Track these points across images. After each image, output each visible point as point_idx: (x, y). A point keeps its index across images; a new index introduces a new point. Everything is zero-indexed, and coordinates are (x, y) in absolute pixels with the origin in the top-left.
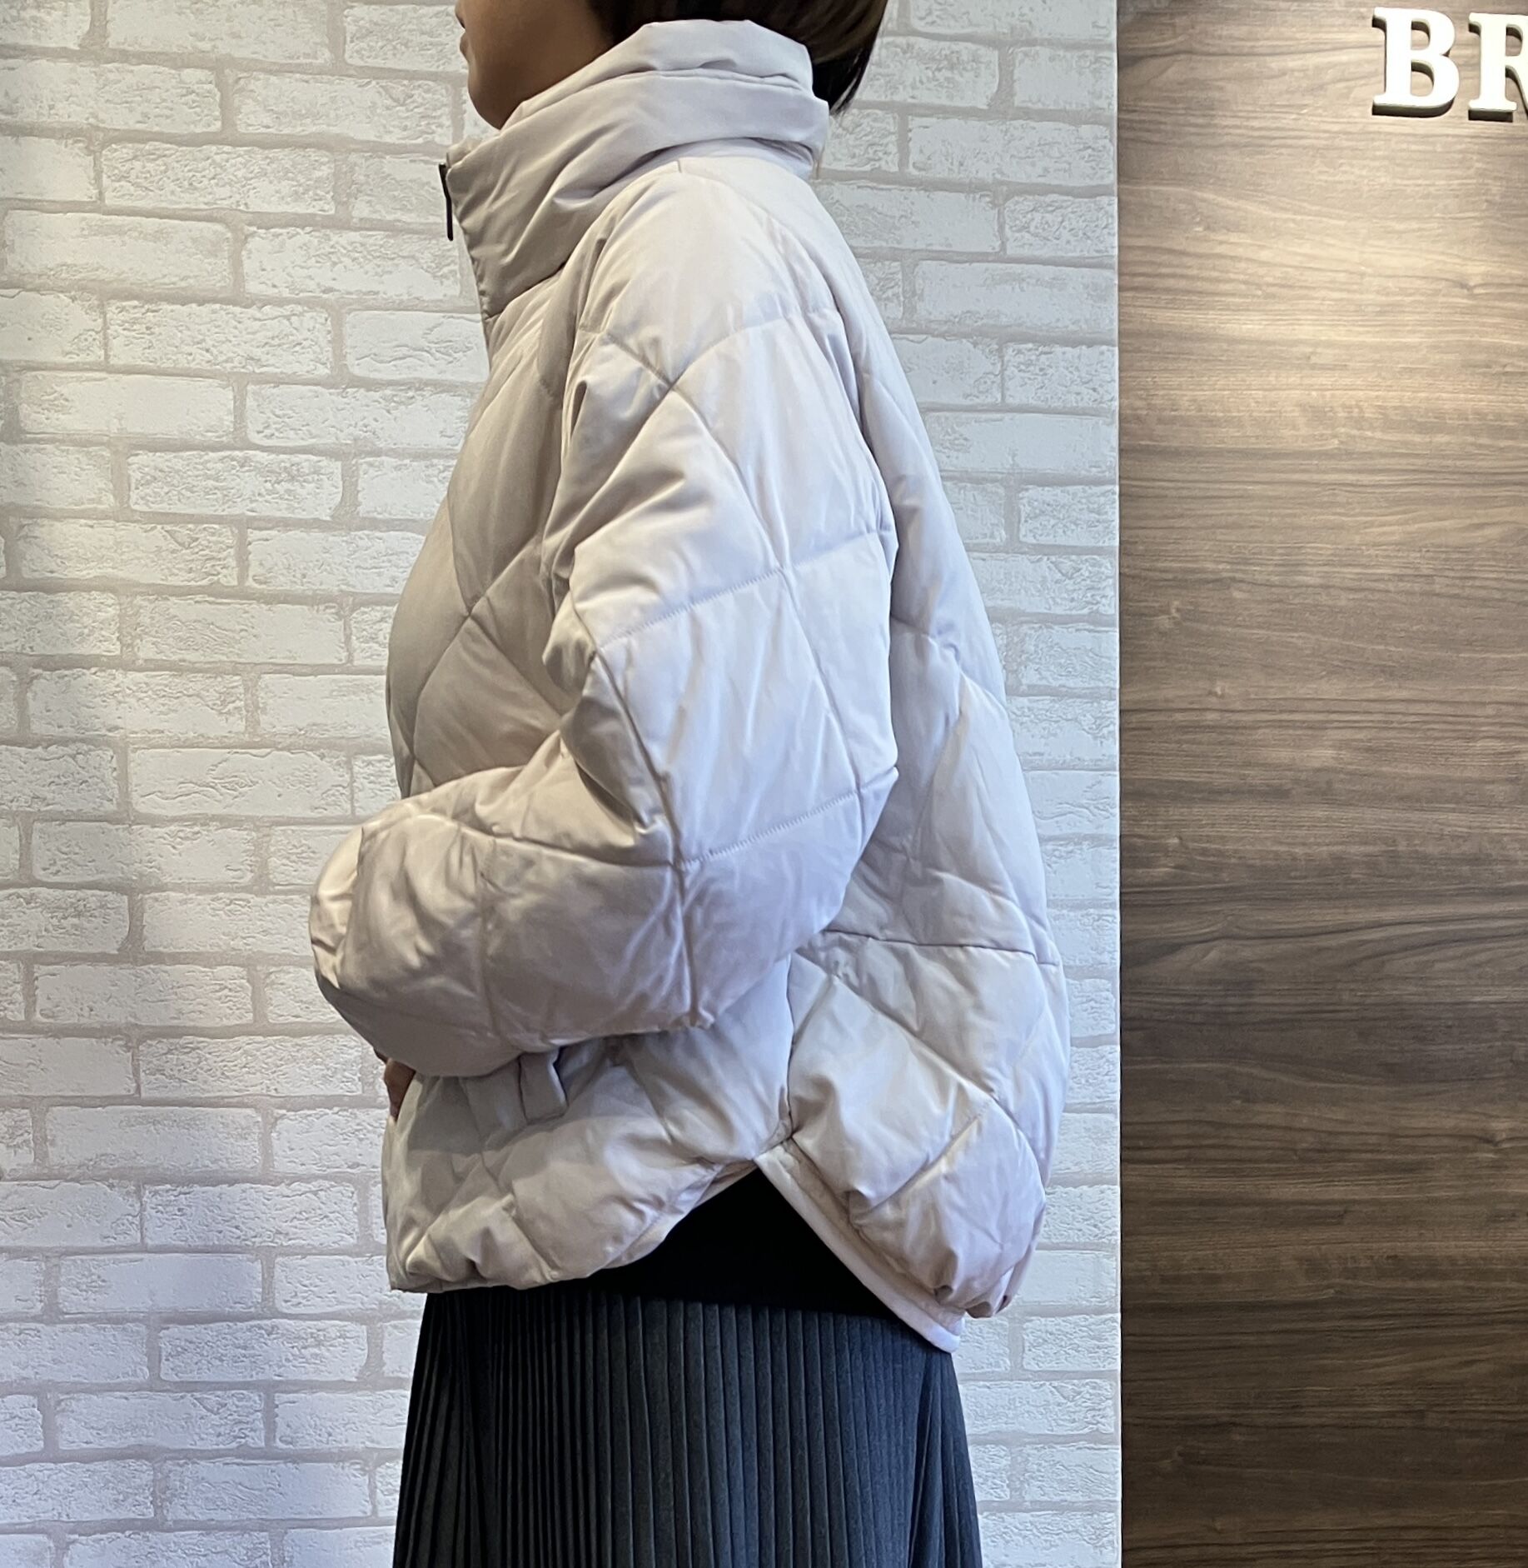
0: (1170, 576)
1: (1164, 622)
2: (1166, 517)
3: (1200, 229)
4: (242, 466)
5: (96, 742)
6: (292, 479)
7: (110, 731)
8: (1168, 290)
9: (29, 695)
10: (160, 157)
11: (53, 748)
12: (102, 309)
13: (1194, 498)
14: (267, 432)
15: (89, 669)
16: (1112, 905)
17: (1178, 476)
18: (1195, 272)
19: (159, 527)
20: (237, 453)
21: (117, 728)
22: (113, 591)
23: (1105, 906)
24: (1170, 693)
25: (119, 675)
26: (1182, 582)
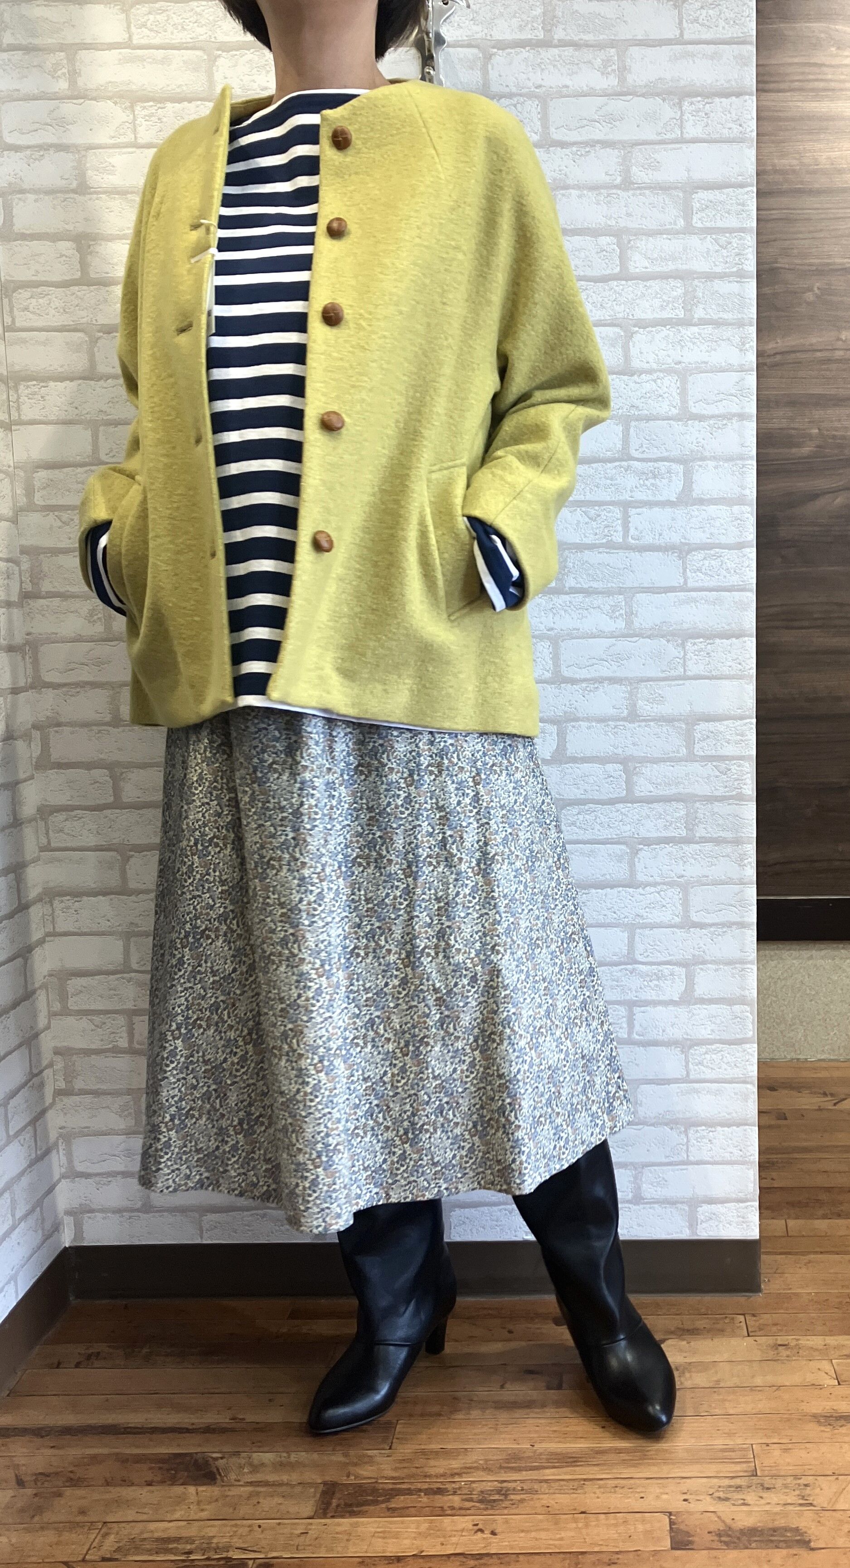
0: (814, 268)
1: (810, 297)
2: (810, 232)
3: (833, 49)
8: (813, 90)
9: (95, 349)
10: (164, 11)
12: (132, 108)
13: (831, 219)
16: (751, 459)
17: (818, 206)
18: (830, 77)
23: (746, 459)
24: (814, 340)
26: (821, 272)
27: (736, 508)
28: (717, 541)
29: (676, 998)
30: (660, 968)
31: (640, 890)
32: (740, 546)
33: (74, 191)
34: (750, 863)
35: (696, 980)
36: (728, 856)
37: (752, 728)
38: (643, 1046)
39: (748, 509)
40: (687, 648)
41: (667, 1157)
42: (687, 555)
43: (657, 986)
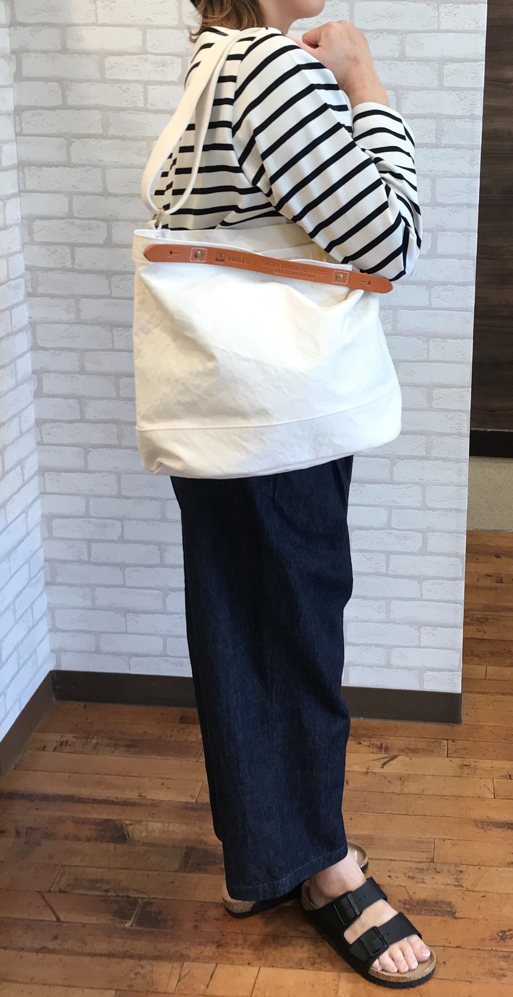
4: (145, 61)
5: (95, 166)
6: (163, 66)
7: (99, 161)
9: (71, 148)
11: (79, 168)
14: (154, 47)
15: (91, 138)
16: (474, 231)
19: (116, 85)
20: (143, 56)
21: (101, 161)
22: (100, 109)
23: (471, 232)
25: (102, 141)
27: (464, 262)
28: (451, 281)
29: (416, 551)
30: (407, 533)
31: (396, 486)
32: (465, 284)
33: (58, 52)
34: (464, 474)
35: (428, 540)
36: (451, 469)
37: (469, 394)
38: (395, 578)
39: (471, 262)
40: (430, 343)
41: (407, 643)
42: (432, 287)
43: (404, 543)
